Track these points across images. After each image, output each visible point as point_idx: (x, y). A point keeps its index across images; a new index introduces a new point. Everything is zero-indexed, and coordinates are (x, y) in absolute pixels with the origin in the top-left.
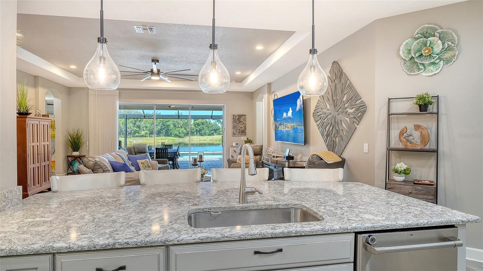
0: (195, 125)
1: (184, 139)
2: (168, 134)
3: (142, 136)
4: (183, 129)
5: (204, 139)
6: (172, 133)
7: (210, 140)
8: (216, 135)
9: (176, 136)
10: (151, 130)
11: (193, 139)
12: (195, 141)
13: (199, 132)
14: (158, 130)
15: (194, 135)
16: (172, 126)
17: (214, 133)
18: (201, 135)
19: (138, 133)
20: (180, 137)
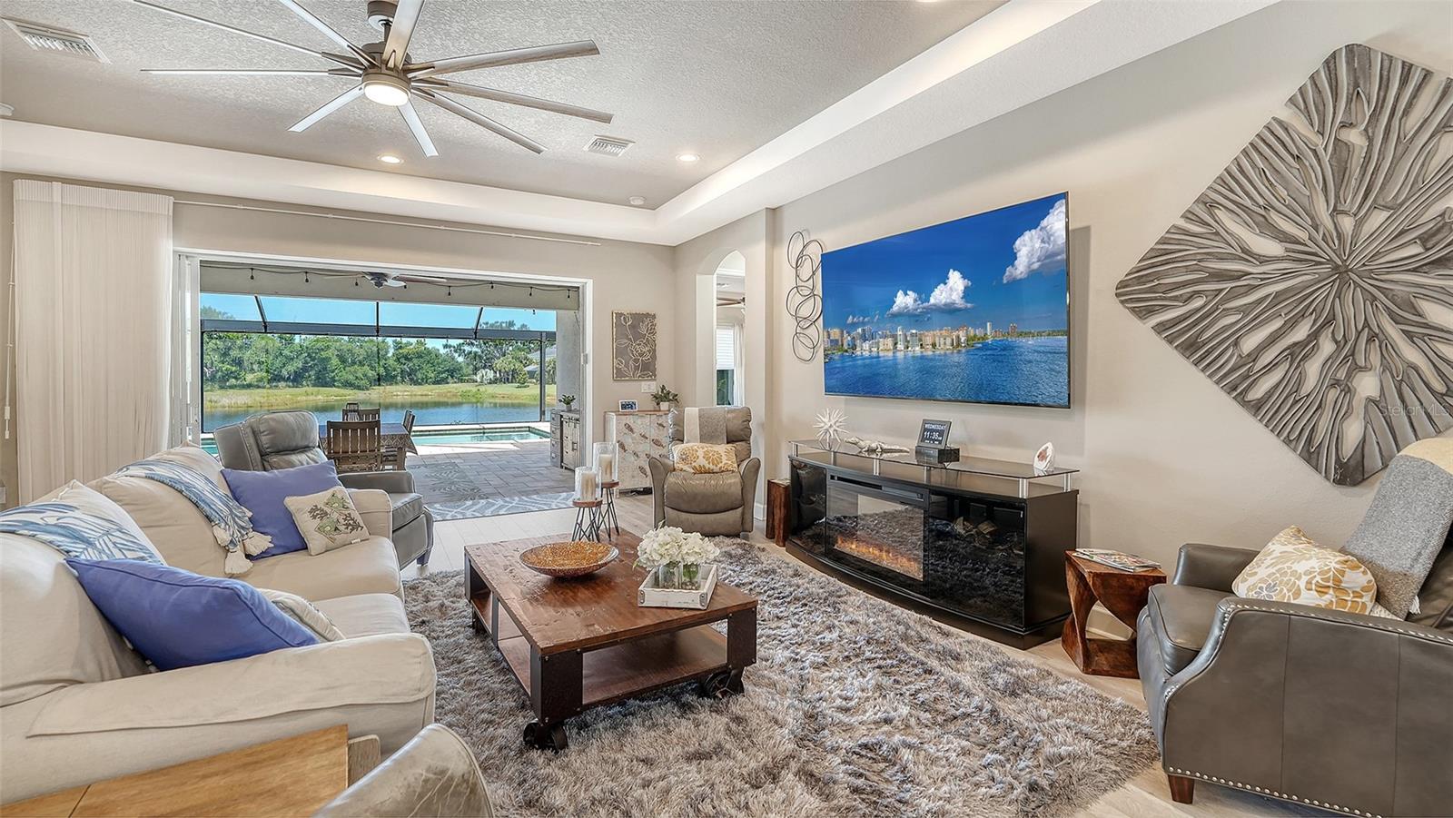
0: (398, 359)
2: (322, 381)
3: (249, 386)
4: (366, 368)
5: (425, 393)
6: (337, 378)
7: (439, 395)
9: (348, 384)
10: (275, 370)
14: (295, 372)
16: (335, 361)
17: (447, 378)
18: (416, 383)
19: (236, 378)
20: (359, 388)
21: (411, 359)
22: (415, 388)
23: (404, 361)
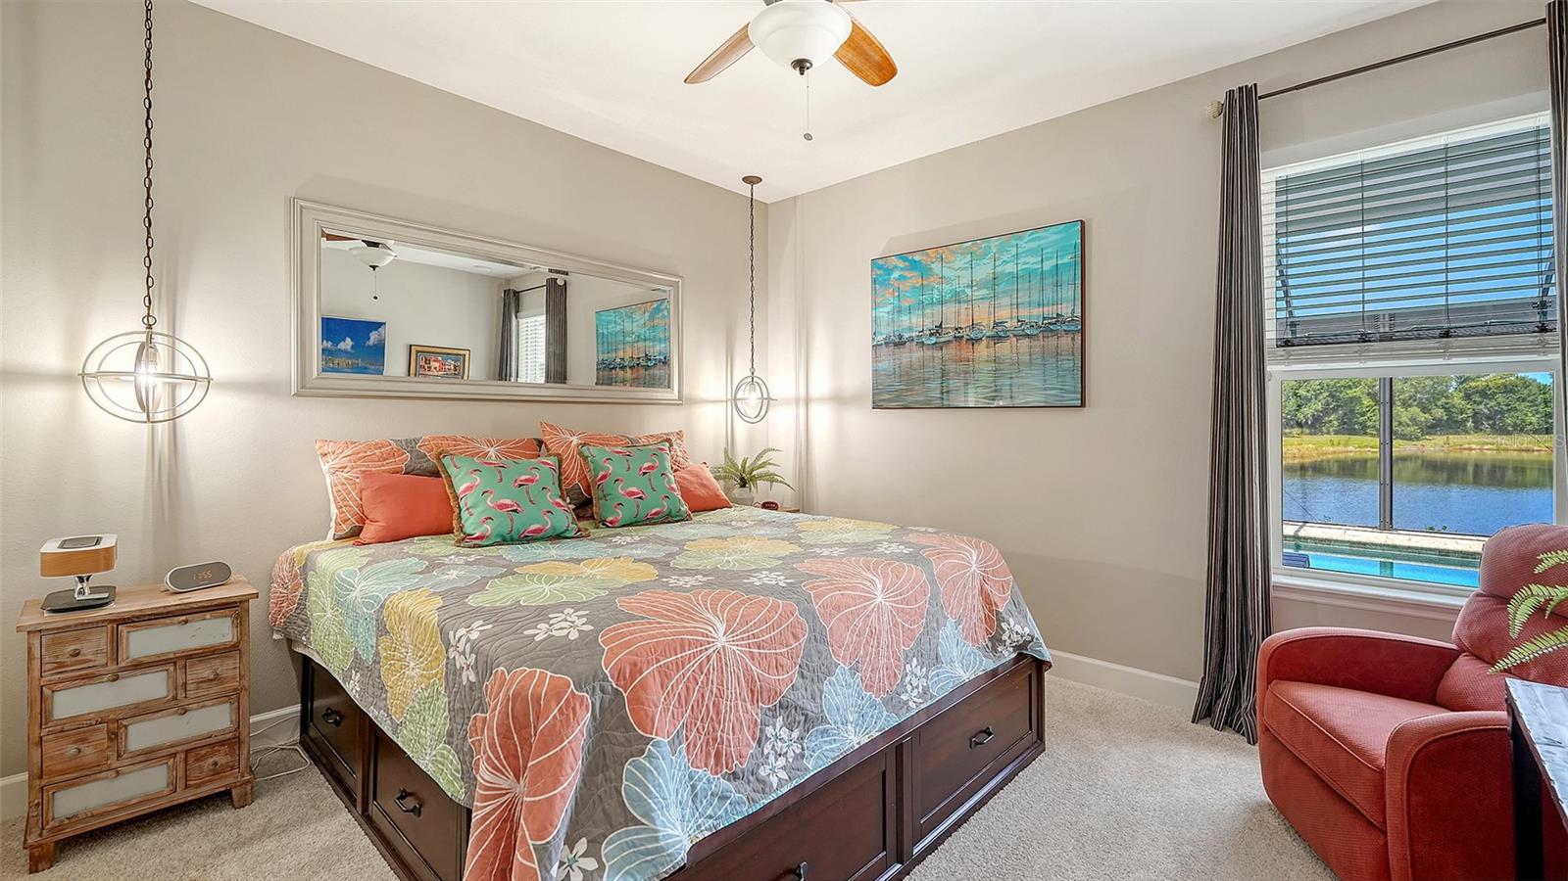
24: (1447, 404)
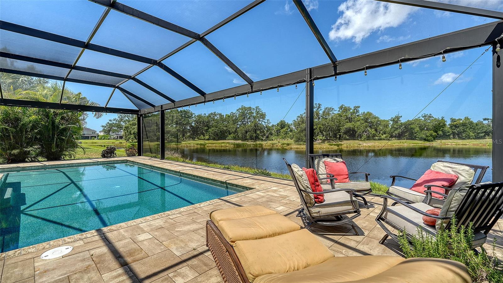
0: (451, 127)
1: (433, 142)
2: (412, 137)
3: (381, 139)
5: (464, 143)
6: (417, 136)
7: (474, 145)
8: (488, 139)
9: (421, 139)
10: (391, 133)
11: (447, 143)
12: (449, 145)
13: (458, 135)
14: (399, 134)
15: (450, 139)
16: (418, 129)
17: (485, 136)
18: (461, 138)
19: (377, 136)
20: (428, 141)
21: (459, 126)
22: (461, 142)
23: (454, 128)
24: (443, 129)
